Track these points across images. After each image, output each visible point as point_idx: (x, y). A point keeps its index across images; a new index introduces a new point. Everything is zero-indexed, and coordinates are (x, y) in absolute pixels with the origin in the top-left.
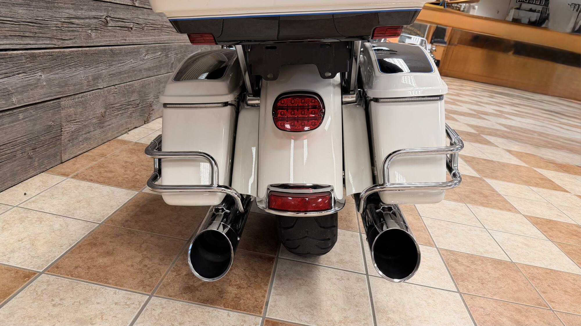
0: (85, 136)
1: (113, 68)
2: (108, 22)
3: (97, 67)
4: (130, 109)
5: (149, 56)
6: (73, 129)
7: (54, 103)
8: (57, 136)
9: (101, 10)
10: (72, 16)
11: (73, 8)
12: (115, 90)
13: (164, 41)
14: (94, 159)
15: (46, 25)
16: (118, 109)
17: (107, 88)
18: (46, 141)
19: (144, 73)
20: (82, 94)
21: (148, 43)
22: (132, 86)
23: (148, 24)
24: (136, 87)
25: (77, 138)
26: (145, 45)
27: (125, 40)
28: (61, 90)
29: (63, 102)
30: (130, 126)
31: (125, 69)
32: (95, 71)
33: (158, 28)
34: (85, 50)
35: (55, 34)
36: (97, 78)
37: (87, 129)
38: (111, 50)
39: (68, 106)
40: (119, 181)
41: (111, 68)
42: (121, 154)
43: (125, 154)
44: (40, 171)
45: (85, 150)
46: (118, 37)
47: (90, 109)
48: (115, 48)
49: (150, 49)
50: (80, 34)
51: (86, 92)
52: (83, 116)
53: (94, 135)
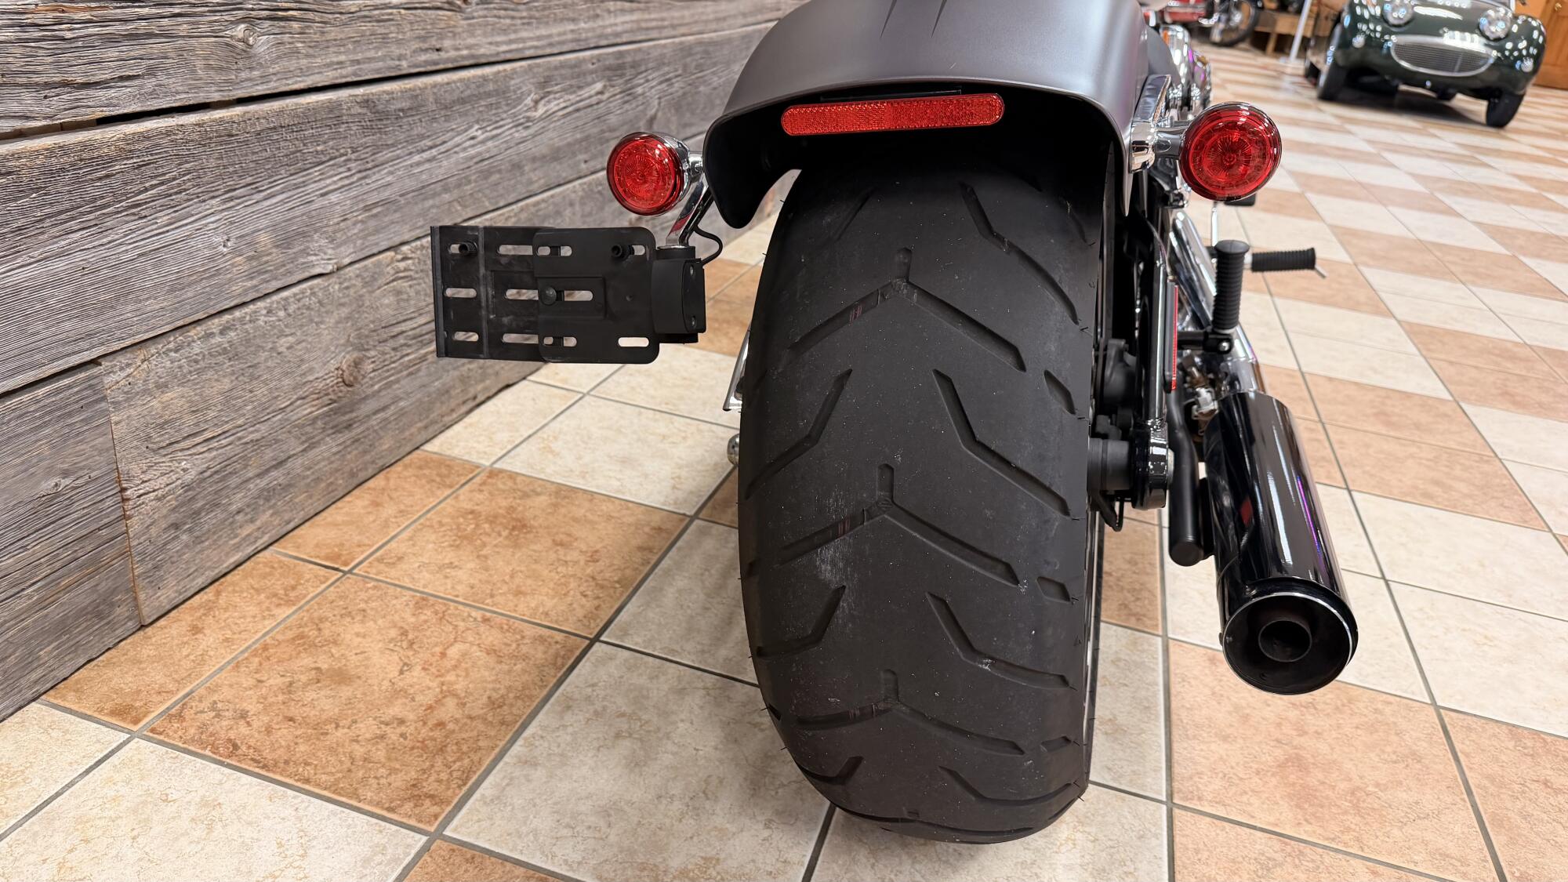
0: (262, 483)
1: (381, 177)
3: (297, 187)
5: (552, 104)
6: (190, 476)
7: (58, 391)
8: (99, 529)
12: (402, 265)
13: (617, 35)
14: (293, 588)
17: (357, 266)
19: (532, 174)
20: (227, 317)
21: (548, 51)
25: (217, 505)
26: (531, 62)
27: (438, 50)
28: (92, 325)
29: (115, 376)
30: (480, 387)
31: (442, 171)
32: (291, 204)
34: (221, 121)
36: (302, 235)
37: (269, 454)
38: (367, 101)
39: (151, 386)
40: (356, 746)
41: (374, 178)
42: (414, 545)
43: (431, 546)
44: (18, 699)
45: (266, 539)
46: (399, 42)
47: (278, 370)
48: (387, 93)
49: (556, 73)
50: (182, 49)
51: (244, 304)
52: (240, 408)
53: (309, 468)
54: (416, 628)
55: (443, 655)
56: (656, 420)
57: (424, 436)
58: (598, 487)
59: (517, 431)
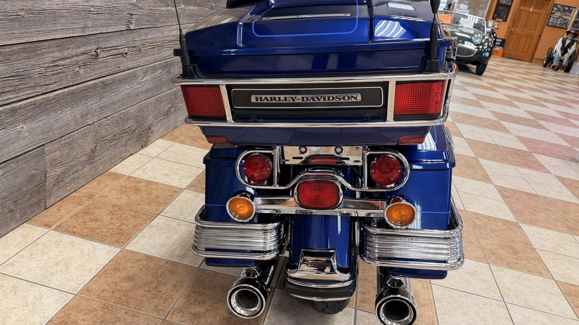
0: (73, 176)
1: (105, 100)
2: (99, 54)
3: (86, 103)
4: (125, 137)
5: (146, 78)
6: (59, 173)
7: (37, 151)
8: (40, 184)
9: (90, 44)
10: (57, 59)
11: (58, 50)
12: (107, 122)
13: (166, 57)
14: (81, 202)
15: (28, 75)
16: (110, 141)
17: (97, 122)
18: (28, 191)
19: (141, 97)
20: (69, 135)
21: (147, 64)
22: (128, 113)
23: (146, 44)
24: (131, 113)
25: (63, 181)
26: (141, 67)
27: (119, 67)
28: (44, 136)
29: (47, 148)
30: (124, 154)
31: (118, 97)
32: (84, 108)
33: (158, 46)
34: (72, 90)
35: (38, 81)
36: (87, 115)
37: (75, 169)
38: (102, 82)
39: (53, 151)
40: (102, 233)
41: (103, 100)
42: (110, 193)
43: (115, 194)
44: (22, 222)
45: (72, 191)
46: (110, 67)
47: (78, 148)
48: (107, 79)
49: (148, 69)
50: (66, 75)
51: (73, 132)
52: (70, 157)
53: (83, 174)
54: (113, 211)
55: (121, 217)
56: (175, 165)
57: (110, 167)
58: (158, 181)
59: (135, 167)
